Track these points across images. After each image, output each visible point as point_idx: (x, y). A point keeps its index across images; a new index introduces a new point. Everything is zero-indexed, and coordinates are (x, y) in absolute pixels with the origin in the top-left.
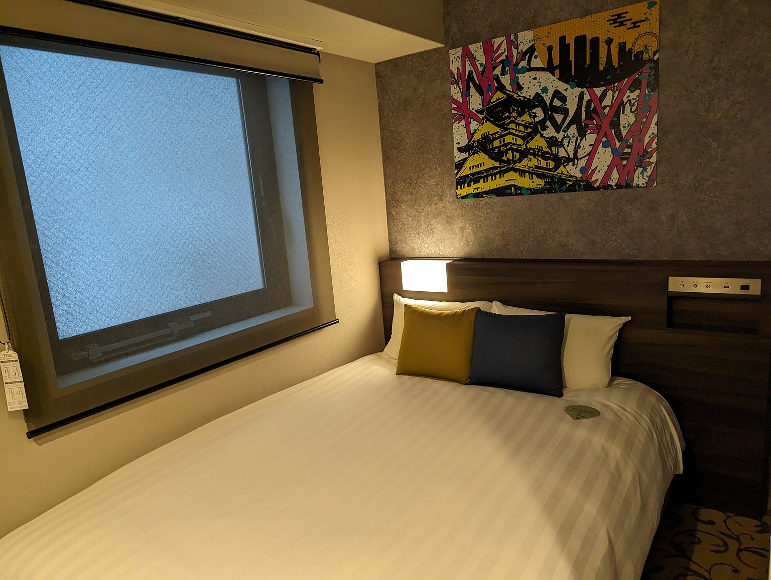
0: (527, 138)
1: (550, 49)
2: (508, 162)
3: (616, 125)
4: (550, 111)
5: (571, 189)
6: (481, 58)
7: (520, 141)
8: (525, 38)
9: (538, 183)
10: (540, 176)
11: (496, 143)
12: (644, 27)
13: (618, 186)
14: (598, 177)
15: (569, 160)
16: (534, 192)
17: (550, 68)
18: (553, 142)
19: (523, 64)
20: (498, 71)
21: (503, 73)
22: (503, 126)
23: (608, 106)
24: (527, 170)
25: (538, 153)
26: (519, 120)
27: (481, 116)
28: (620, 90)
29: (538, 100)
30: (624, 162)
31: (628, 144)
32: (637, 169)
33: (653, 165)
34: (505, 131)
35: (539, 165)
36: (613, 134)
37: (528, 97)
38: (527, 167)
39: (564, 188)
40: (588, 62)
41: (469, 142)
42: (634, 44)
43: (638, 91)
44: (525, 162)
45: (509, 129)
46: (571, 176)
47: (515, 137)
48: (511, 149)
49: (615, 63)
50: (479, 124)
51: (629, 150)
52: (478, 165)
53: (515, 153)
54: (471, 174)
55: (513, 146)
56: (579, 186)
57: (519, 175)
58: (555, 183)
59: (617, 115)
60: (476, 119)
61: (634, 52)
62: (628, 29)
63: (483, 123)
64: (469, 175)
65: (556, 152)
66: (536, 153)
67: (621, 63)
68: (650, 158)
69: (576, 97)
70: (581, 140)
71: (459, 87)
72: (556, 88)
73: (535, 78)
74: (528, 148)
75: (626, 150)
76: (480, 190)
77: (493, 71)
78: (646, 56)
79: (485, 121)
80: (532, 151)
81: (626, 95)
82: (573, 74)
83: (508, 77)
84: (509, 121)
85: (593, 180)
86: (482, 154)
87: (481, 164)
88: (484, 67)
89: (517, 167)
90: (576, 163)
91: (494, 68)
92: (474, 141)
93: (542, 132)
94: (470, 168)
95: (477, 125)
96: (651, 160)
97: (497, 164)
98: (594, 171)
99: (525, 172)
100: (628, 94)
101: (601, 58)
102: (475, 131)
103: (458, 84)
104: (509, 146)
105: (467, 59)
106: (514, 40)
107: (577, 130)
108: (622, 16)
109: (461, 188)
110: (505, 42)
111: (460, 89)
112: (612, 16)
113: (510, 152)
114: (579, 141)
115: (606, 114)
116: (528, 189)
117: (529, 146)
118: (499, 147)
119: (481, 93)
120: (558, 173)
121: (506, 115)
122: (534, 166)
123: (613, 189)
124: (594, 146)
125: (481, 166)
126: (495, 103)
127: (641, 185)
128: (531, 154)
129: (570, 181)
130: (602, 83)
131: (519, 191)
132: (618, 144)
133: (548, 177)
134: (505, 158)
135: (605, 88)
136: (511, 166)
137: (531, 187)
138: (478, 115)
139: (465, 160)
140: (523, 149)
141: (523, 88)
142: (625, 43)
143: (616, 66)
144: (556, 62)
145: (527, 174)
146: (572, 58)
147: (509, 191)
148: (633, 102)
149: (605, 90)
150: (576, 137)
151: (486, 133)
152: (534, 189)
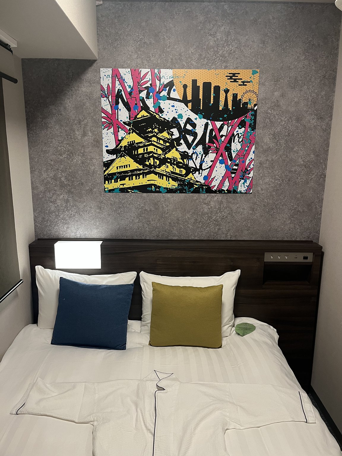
0: (166, 150)
1: (185, 87)
2: (150, 166)
3: (228, 149)
4: (184, 132)
5: (197, 191)
6: (129, 82)
7: (160, 152)
8: (167, 75)
9: (172, 184)
10: (175, 179)
11: (141, 151)
12: (249, 86)
13: (229, 191)
14: (215, 184)
15: (196, 170)
16: (170, 191)
17: (185, 101)
18: (184, 155)
19: (164, 93)
20: (143, 94)
21: (148, 97)
22: (147, 138)
23: (224, 136)
24: (165, 174)
25: (174, 162)
26: (160, 136)
27: (128, 127)
28: (232, 126)
29: (174, 123)
30: (233, 175)
31: (236, 163)
32: (241, 181)
33: (250, 179)
34: (148, 142)
35: (174, 171)
36: (227, 155)
37: (168, 120)
38: (165, 172)
39: (192, 189)
40: (212, 102)
41: (117, 146)
42: (242, 96)
43: (243, 129)
44: (163, 167)
45: (151, 141)
46: (197, 181)
47: (156, 148)
48: (153, 156)
49: (230, 107)
50: (126, 134)
51: (236, 168)
52: (124, 166)
53: (156, 160)
54: (118, 173)
55: (154, 155)
56: (203, 188)
57: (159, 177)
58: (185, 185)
59: (230, 142)
60: (123, 129)
61: (243, 102)
62: (239, 85)
63: (129, 133)
64: (116, 173)
65: (187, 163)
66: (172, 162)
67: (234, 108)
68: (249, 174)
69: (202, 125)
70: (205, 157)
71: (109, 100)
72: (189, 117)
73: (173, 106)
74: (166, 157)
75: (235, 167)
76: (125, 186)
77: (139, 94)
78: (249, 106)
79: (131, 132)
80: (169, 160)
81: (236, 130)
82: (201, 109)
83: (151, 100)
84: (152, 135)
85: (212, 185)
86: (128, 158)
87: (127, 166)
88: (132, 89)
89: (157, 171)
90: (201, 172)
91: (141, 91)
92: (121, 147)
93: (177, 147)
94: (117, 167)
95: (124, 134)
96: (249, 176)
97: (141, 167)
98: (213, 179)
99: (163, 175)
100: (237, 129)
101: (221, 101)
102: (122, 139)
103: (108, 98)
104: (151, 154)
105: (117, 79)
106: (158, 73)
107: (203, 149)
108: (236, 75)
109: (109, 183)
110: (150, 73)
111: (110, 102)
112: (229, 74)
113: (152, 159)
114: (203, 157)
115: (223, 141)
116: (165, 188)
117: (167, 156)
118: (143, 154)
119: (129, 109)
120: (188, 178)
121: (149, 130)
122: (170, 172)
123: (225, 193)
124: (214, 162)
125: (127, 167)
126: (140, 119)
127: (243, 191)
128: (168, 162)
129: (196, 185)
130: (221, 119)
131: (158, 189)
132: (229, 162)
133: (181, 181)
134: (147, 163)
135: (222, 123)
136: (152, 170)
137: (168, 187)
138: (126, 126)
139: (112, 161)
140: (162, 158)
141: (163, 112)
142: (237, 94)
143: (231, 109)
144: (189, 97)
145: (165, 177)
146: (201, 97)
147: (150, 189)
148: (240, 135)
149: (222, 124)
150: (202, 154)
151: (132, 141)
152: (169, 188)
